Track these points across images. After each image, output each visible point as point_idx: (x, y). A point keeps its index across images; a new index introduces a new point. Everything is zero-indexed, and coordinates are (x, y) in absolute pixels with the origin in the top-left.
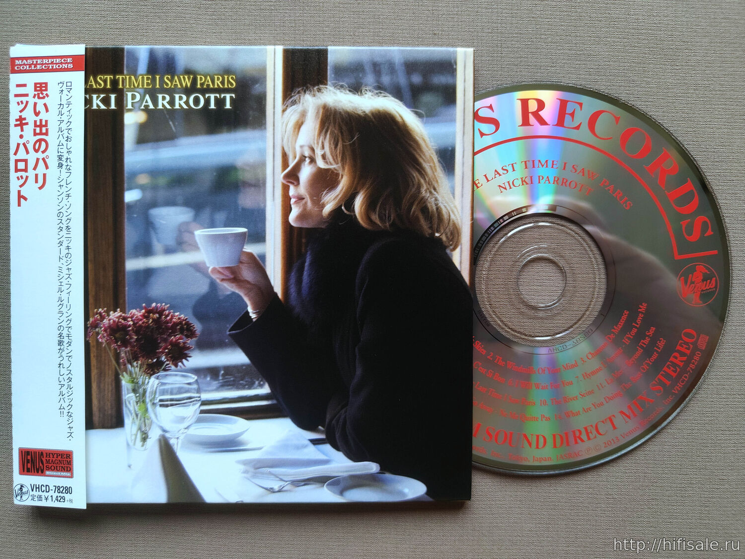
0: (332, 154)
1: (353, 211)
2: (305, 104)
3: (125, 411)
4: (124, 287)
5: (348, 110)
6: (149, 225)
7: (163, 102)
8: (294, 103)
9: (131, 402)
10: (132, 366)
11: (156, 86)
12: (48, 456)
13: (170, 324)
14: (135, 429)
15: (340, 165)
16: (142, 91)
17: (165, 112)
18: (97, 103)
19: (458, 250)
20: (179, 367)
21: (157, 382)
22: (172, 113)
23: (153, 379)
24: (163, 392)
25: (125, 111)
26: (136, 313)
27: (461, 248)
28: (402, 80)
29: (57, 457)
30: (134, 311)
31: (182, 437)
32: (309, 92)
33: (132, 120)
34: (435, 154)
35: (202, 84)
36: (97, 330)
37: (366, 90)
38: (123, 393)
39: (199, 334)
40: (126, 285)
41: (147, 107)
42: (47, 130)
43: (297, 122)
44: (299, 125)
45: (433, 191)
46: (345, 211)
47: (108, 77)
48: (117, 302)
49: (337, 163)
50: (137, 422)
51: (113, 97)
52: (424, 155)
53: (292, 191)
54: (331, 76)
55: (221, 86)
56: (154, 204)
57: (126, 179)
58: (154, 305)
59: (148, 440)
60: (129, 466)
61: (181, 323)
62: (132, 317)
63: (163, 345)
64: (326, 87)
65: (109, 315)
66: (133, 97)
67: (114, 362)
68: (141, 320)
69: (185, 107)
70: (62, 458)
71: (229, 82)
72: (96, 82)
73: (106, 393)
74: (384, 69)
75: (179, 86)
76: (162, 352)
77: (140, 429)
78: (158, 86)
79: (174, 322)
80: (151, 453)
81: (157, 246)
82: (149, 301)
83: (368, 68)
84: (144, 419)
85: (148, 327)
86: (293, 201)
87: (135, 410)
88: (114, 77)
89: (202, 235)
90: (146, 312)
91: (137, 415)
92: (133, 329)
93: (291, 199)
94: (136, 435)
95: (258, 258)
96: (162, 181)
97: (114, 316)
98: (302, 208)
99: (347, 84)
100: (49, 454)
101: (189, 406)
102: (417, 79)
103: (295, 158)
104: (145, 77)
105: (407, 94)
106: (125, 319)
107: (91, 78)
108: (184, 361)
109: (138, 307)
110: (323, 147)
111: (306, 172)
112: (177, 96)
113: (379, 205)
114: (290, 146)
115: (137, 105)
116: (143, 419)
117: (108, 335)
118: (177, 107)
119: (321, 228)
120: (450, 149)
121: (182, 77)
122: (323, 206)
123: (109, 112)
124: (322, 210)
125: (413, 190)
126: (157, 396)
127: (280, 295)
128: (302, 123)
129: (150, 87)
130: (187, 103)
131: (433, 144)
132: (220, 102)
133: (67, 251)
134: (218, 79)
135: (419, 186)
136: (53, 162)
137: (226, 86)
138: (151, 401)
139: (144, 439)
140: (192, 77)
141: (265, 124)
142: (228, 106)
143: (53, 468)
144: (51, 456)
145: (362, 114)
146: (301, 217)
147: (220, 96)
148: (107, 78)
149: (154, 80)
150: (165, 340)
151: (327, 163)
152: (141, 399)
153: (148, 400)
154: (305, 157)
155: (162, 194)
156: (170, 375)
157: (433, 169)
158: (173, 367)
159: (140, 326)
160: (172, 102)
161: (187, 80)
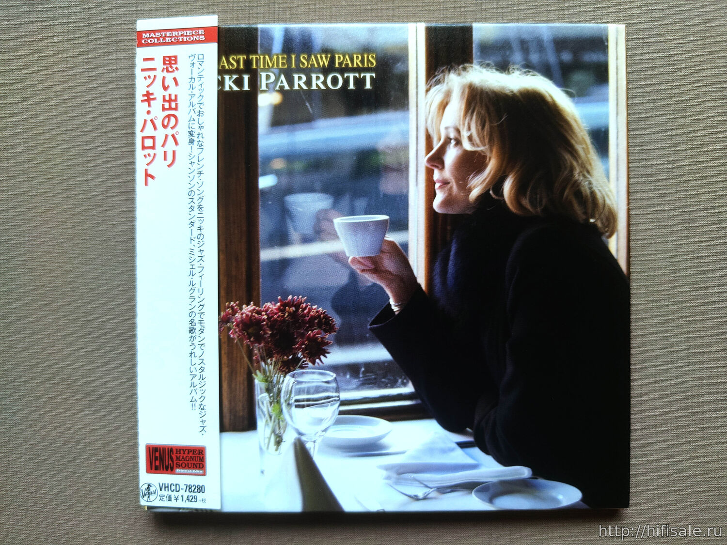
0: (478, 134)
1: (502, 195)
2: (450, 83)
3: (258, 412)
4: (258, 279)
5: (495, 89)
6: (285, 213)
7: (299, 82)
8: (438, 82)
9: (265, 402)
10: (266, 363)
11: (292, 66)
12: (178, 452)
13: (307, 318)
14: (268, 431)
15: (487, 147)
16: (277, 71)
17: (302, 93)
18: (229, 84)
19: (614, 237)
20: (316, 364)
21: (293, 380)
22: (309, 94)
23: (288, 377)
24: (299, 392)
25: (259, 92)
26: (271, 306)
27: (618, 235)
28: (552, 58)
29: (188, 454)
30: (269, 304)
31: (319, 440)
32: (454, 71)
33: (267, 101)
34: (587, 135)
35: (341, 64)
36: (228, 325)
37: (513, 69)
38: (256, 393)
39: (338, 328)
40: (261, 276)
41: (282, 88)
42: (176, 105)
43: (442, 103)
44: (443, 106)
45: (586, 174)
46: (494, 196)
47: (241, 57)
48: (250, 295)
49: (484, 145)
50: (271, 424)
51: (246, 78)
52: (576, 136)
53: (437, 175)
54: (476, 53)
55: (361, 65)
56: (291, 191)
57: (260, 163)
58: (290, 297)
59: (283, 444)
60: (262, 472)
61: (319, 316)
62: (266, 311)
63: (299, 340)
64: (472, 65)
65: (241, 309)
66: (268, 77)
67: (246, 359)
68: (276, 314)
69: (323, 87)
70: (193, 454)
71: (368, 60)
72: (228, 62)
73: (238, 393)
74: (533, 47)
75: (316, 66)
76: (299, 348)
77: (274, 431)
78: (293, 66)
79: (312, 316)
80: (287, 454)
81: (294, 235)
82: (285, 294)
83: (515, 46)
84: (278, 419)
85: (284, 321)
86: (437, 185)
87: (269, 412)
88: (248, 57)
89: (342, 223)
90: (281, 305)
91: (271, 417)
92: (267, 324)
93: (435, 183)
94: (270, 438)
95: (400, 247)
96: (298, 166)
97: (247, 309)
98: (446, 194)
99: (494, 62)
100: (180, 449)
101: (327, 406)
102: (567, 57)
103: (440, 140)
104: (280, 57)
105: (557, 73)
106: (259, 313)
107: (224, 58)
108: (322, 357)
109: (275, 301)
110: (469, 129)
111: (451, 155)
112: (314, 76)
113: (530, 189)
114: (434, 128)
115: (271, 86)
116: (277, 421)
117: (240, 331)
118: (314, 87)
119: (468, 214)
120: (603, 130)
121: (319, 56)
122: (470, 191)
123: (242, 93)
124: (469, 195)
125: (566, 172)
126: (292, 395)
127: (423, 286)
128: (447, 104)
129: (286, 67)
130: (325, 83)
131: (585, 125)
132: (360, 82)
133: (199, 232)
134: (357, 58)
135: (572, 169)
136: (183, 138)
137: (366, 65)
138: (286, 401)
139: (279, 443)
140: (329, 56)
141: (408, 104)
142: (368, 86)
143: (183, 465)
144: (182, 452)
145: (510, 94)
146: (446, 203)
147: (360, 76)
148: (239, 58)
149: (289, 60)
150: (302, 335)
151: (473, 144)
152: (276, 399)
153: (282, 400)
154: (451, 139)
155: (299, 180)
156: (307, 373)
157: (586, 151)
158: (310, 364)
159: (275, 320)
160: (309, 82)
161: (324, 59)
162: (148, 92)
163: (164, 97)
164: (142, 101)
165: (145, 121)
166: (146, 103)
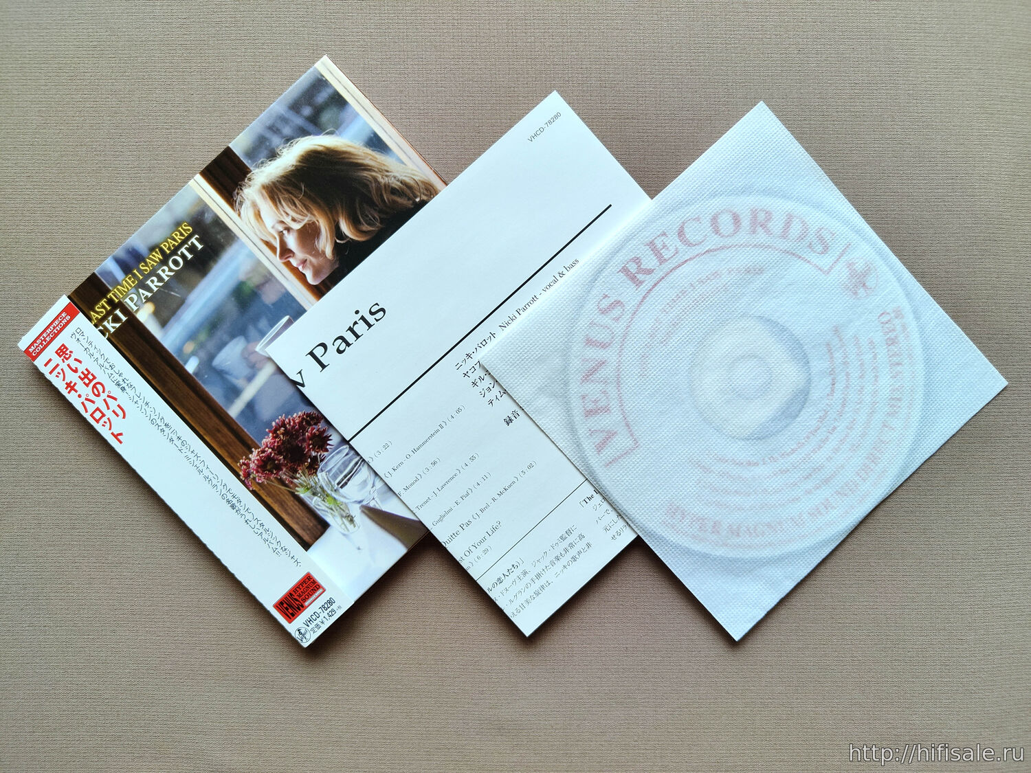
0: (297, 213)
1: (347, 237)
2: (249, 197)
3: (320, 513)
4: (244, 431)
5: (282, 174)
6: (221, 374)
7: (154, 284)
8: (241, 203)
9: (319, 503)
10: (297, 478)
12: (296, 591)
13: (297, 427)
14: (338, 519)
15: (309, 215)
16: (133, 290)
17: (162, 290)
18: (111, 326)
20: (330, 450)
21: (324, 473)
22: (167, 286)
23: (319, 474)
24: (335, 477)
25: (135, 314)
26: (267, 440)
28: (299, 121)
29: (303, 586)
30: (264, 440)
31: (376, 495)
32: (244, 187)
33: (145, 315)
34: (365, 148)
35: (169, 249)
36: (251, 476)
37: (280, 150)
38: (308, 503)
40: (243, 428)
41: (146, 298)
42: (92, 375)
43: (255, 214)
44: (258, 215)
45: (387, 174)
46: (342, 242)
47: (103, 302)
48: (248, 446)
49: (307, 216)
50: (336, 514)
51: (118, 312)
52: (359, 156)
53: (294, 262)
54: (248, 162)
55: (183, 238)
56: (212, 357)
57: (177, 358)
58: (274, 424)
59: (355, 519)
60: (359, 549)
61: (303, 419)
62: (267, 446)
63: (305, 445)
64: (252, 172)
65: (250, 459)
66: (132, 299)
67: (283, 488)
68: (275, 442)
69: (172, 274)
70: (306, 584)
71: (185, 230)
72: (97, 313)
73: (297, 513)
74: (279, 125)
75: (155, 264)
76: (309, 450)
77: (342, 516)
78: (141, 277)
79: (299, 423)
80: (365, 525)
81: (239, 382)
82: (268, 424)
83: (268, 135)
84: (338, 506)
85: (284, 442)
86: (300, 268)
87: (327, 507)
88: (107, 298)
89: (263, 347)
90: (273, 434)
91: (332, 509)
92: (275, 453)
93: (298, 268)
94: (344, 523)
96: (202, 337)
97: (254, 456)
98: (311, 267)
99: (264, 158)
100: (295, 589)
101: (360, 469)
102: (307, 111)
103: (275, 238)
104: (127, 279)
105: (310, 127)
106: (263, 451)
107: (92, 313)
108: (328, 442)
109: (266, 435)
110: (287, 214)
111: (292, 241)
112: (160, 272)
113: (360, 217)
114: (265, 234)
115: (139, 303)
116: (338, 508)
117: (262, 474)
118: (166, 279)
119: (337, 269)
120: (372, 135)
121: (151, 256)
122: (324, 253)
123: (124, 325)
124: (326, 256)
125: (374, 185)
126: (333, 483)
128: (259, 212)
129: (137, 282)
130: (170, 270)
131: (358, 143)
132: (192, 249)
133: (180, 441)
134: (176, 235)
135: (375, 179)
136: (116, 392)
137: (186, 235)
138: (332, 490)
139: (352, 521)
140: (157, 250)
141: (235, 235)
142: (200, 247)
143: (307, 597)
144: (298, 589)
145: (293, 168)
146: (316, 273)
147: (188, 245)
148: (102, 304)
149: (134, 275)
150: (304, 440)
151: (299, 222)
152: (325, 495)
153: (329, 492)
154: (282, 232)
155: (211, 346)
156: (329, 460)
157: (374, 159)
158: (326, 454)
159: (278, 446)
160: (160, 279)
161: (156, 255)
162: (67, 384)
163: (80, 377)
164: (69, 392)
165: (83, 403)
166: (73, 391)
